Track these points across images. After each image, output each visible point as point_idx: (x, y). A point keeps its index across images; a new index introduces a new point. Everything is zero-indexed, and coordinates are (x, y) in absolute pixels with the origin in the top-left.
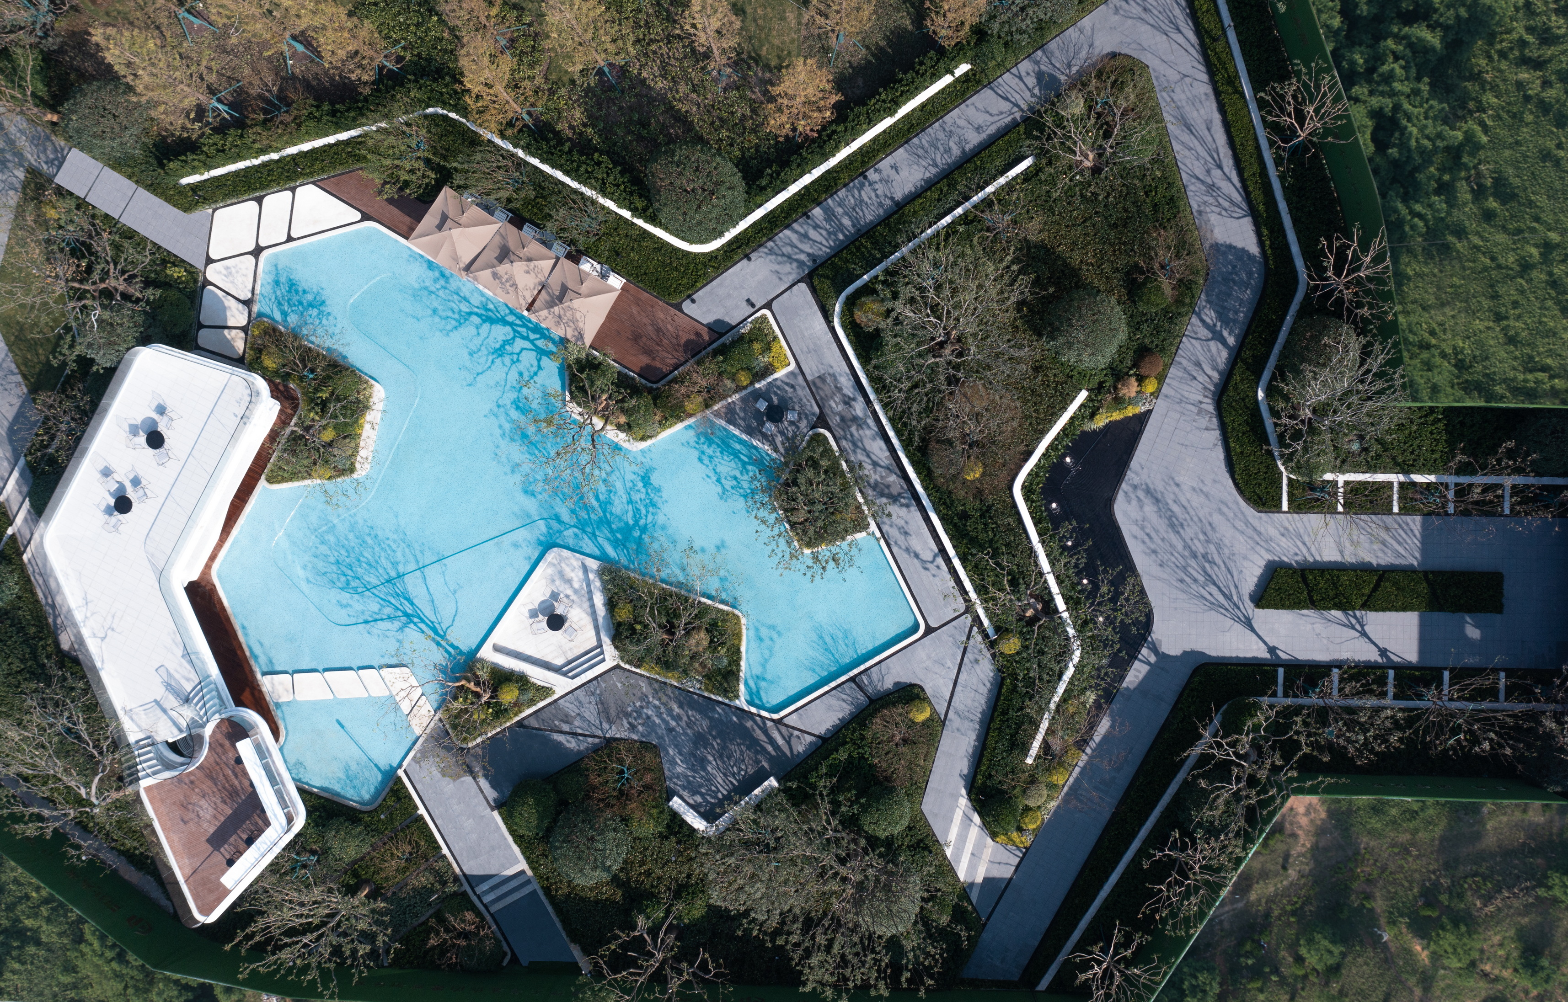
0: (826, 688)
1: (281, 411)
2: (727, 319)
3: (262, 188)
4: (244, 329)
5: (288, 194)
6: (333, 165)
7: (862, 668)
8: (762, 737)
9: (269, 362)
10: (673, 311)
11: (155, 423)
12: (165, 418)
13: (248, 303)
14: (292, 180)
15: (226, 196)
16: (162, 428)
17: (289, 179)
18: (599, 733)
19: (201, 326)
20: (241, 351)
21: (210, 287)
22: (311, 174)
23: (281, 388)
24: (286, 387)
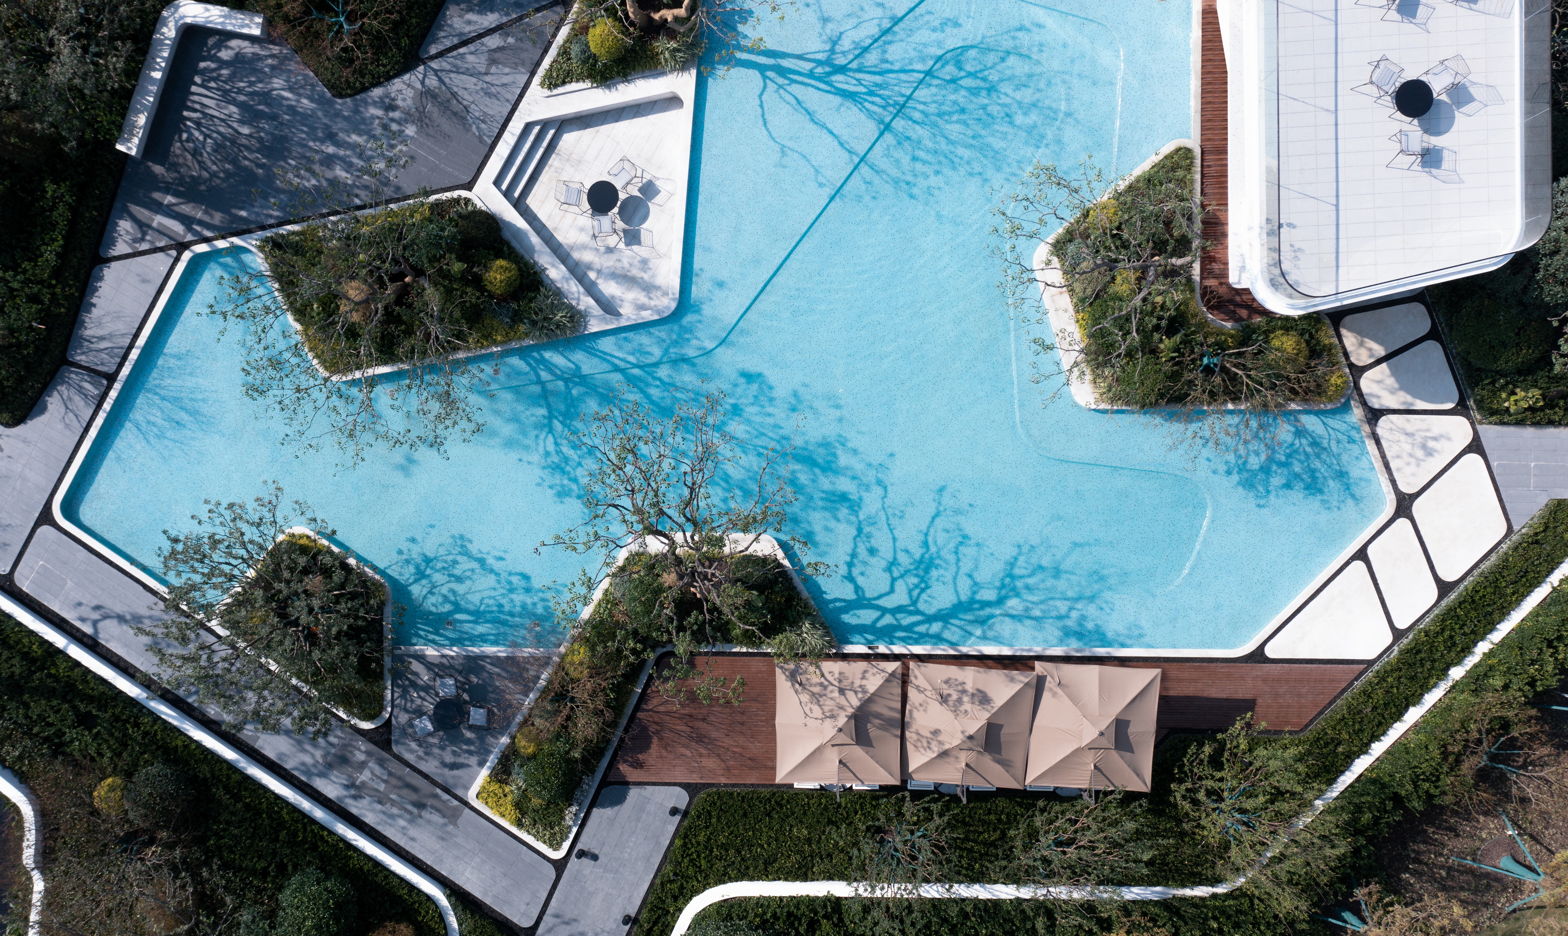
0: (141, 341)
1: (1223, 275)
2: (608, 812)
3: (1450, 612)
4: (1358, 371)
5: (1402, 623)
6: (1354, 712)
7: (107, 406)
8: (186, 209)
9: (1287, 343)
10: (694, 779)
11: (1429, 130)
12: (1417, 147)
13: (1374, 415)
14: (1407, 651)
15: (1504, 565)
16: (1411, 126)
17: (1413, 651)
18: (434, 64)
19: (1432, 336)
20: (1344, 332)
21: (1450, 406)
22: (1382, 677)
23: (1244, 313)
24: (1238, 319)
